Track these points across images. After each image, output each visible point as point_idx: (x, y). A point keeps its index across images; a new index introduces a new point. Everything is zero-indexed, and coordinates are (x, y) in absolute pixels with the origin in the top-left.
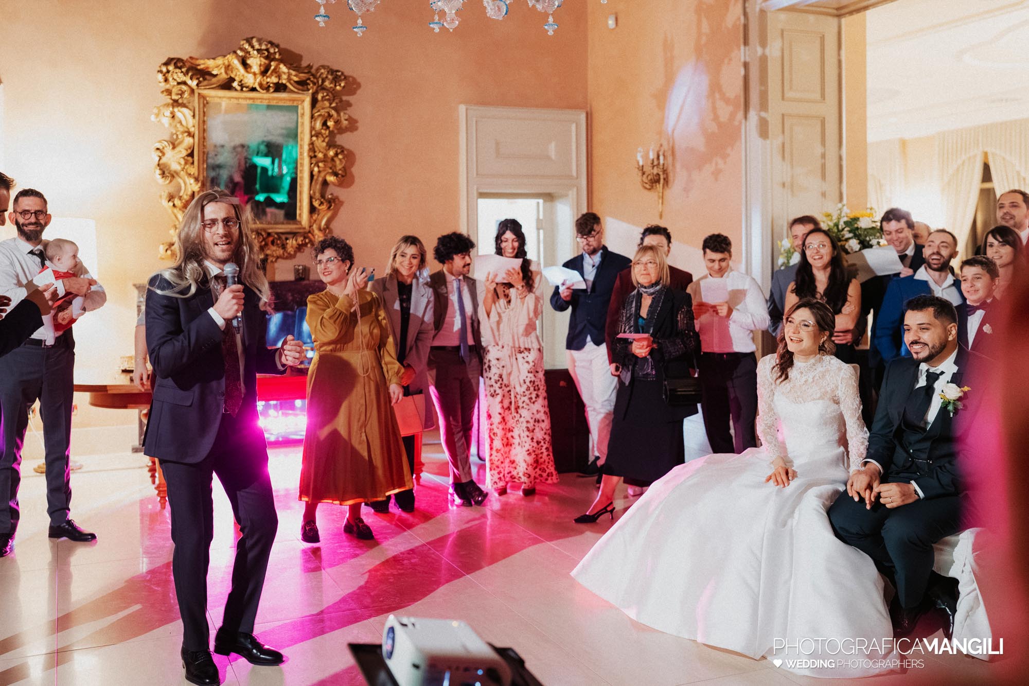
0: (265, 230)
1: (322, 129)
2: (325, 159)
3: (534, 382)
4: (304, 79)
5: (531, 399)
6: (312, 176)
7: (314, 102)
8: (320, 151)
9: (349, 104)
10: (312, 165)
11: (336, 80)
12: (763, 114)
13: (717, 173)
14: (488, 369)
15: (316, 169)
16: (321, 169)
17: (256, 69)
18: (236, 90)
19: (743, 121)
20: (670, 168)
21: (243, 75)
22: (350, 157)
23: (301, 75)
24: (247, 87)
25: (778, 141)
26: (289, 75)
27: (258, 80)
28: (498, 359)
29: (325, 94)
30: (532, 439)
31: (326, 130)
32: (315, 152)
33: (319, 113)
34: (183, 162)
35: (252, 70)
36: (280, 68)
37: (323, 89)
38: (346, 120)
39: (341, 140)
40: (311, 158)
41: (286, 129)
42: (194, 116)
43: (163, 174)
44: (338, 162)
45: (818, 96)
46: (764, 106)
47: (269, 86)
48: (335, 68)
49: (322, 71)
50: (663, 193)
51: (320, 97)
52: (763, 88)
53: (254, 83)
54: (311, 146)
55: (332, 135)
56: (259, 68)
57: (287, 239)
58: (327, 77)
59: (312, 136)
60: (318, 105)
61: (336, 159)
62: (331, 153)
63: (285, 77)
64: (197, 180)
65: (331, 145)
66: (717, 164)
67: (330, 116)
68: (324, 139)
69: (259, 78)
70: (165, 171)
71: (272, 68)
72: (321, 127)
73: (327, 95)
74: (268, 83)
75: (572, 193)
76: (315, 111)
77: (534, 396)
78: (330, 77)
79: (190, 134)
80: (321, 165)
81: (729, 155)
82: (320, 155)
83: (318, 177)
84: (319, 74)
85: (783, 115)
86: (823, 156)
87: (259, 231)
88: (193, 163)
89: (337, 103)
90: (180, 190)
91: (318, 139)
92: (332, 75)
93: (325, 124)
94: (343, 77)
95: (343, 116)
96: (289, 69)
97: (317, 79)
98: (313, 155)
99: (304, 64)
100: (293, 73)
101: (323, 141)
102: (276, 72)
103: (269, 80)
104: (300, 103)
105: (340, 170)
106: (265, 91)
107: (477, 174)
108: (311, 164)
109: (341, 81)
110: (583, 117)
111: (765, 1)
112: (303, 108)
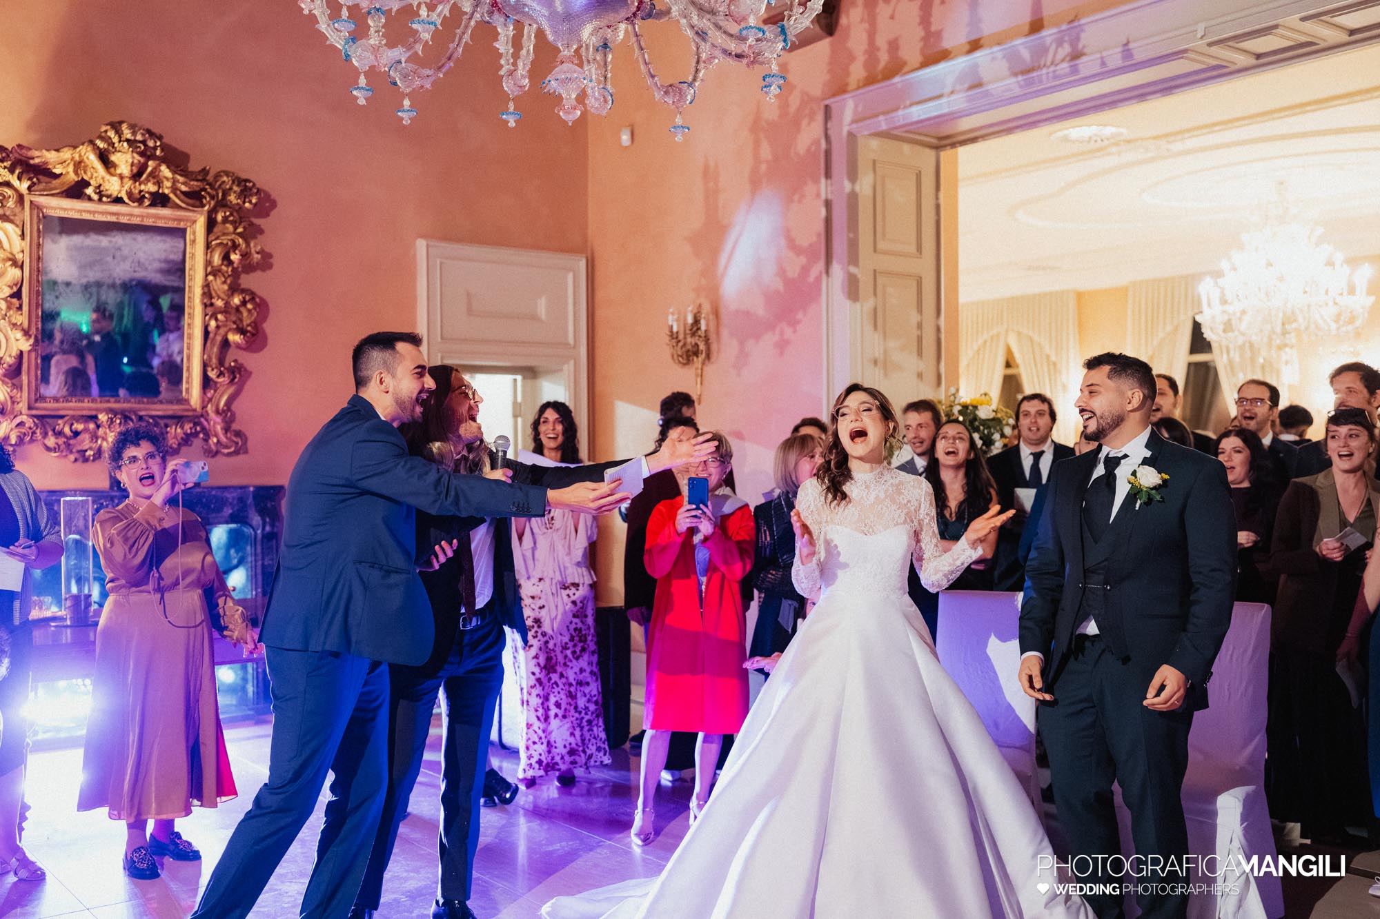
0: (135, 412)
1: (222, 264)
2: (226, 310)
3: (580, 629)
4: (198, 189)
6: (206, 333)
7: (211, 224)
8: (219, 297)
9: (261, 231)
10: (207, 318)
11: (245, 193)
12: (853, 269)
13: (782, 345)
15: (213, 324)
16: (220, 324)
17: (124, 168)
18: (90, 199)
19: (824, 276)
20: (712, 336)
21: (103, 178)
22: (262, 307)
23: (192, 183)
24: (108, 196)
25: (869, 304)
26: (175, 182)
27: (126, 187)
29: (228, 214)
30: (576, 707)
31: (227, 266)
32: (211, 297)
33: (218, 241)
34: (4, 305)
35: (118, 171)
36: (160, 171)
37: (222, 204)
38: (258, 253)
39: (246, 281)
40: (206, 306)
41: (167, 261)
42: (22, 236)
44: (245, 314)
45: (912, 248)
46: (853, 258)
47: (144, 197)
48: (243, 176)
49: (225, 179)
50: (702, 369)
51: (219, 217)
52: (851, 235)
53: (120, 192)
54: (206, 290)
55: (236, 274)
56: (129, 168)
57: (166, 426)
58: (231, 189)
59: (207, 275)
60: (218, 229)
61: (242, 309)
62: (236, 300)
63: (168, 184)
64: (26, 333)
65: (234, 289)
66: (782, 333)
67: (235, 247)
68: (226, 279)
69: (128, 184)
71: (149, 169)
72: (220, 262)
73: (231, 214)
74: (141, 191)
75: (569, 368)
76: (212, 237)
78: (235, 188)
79: (16, 264)
80: (220, 317)
81: (798, 322)
82: (220, 303)
83: (216, 334)
84: (218, 184)
85: (875, 271)
86: (920, 326)
87: (127, 414)
88: (20, 307)
89: (244, 228)
91: (215, 279)
92: (238, 185)
93: (226, 257)
94: (255, 191)
95: (255, 246)
96: (174, 172)
97: (216, 190)
98: (208, 303)
99: (194, 166)
100: (181, 179)
101: (224, 282)
102: (154, 175)
103: (143, 187)
104: (189, 224)
105: (248, 325)
106: (136, 204)
107: (442, 338)
108: (206, 315)
109: (252, 195)
110: (582, 264)
111: (854, 121)
112: (194, 233)
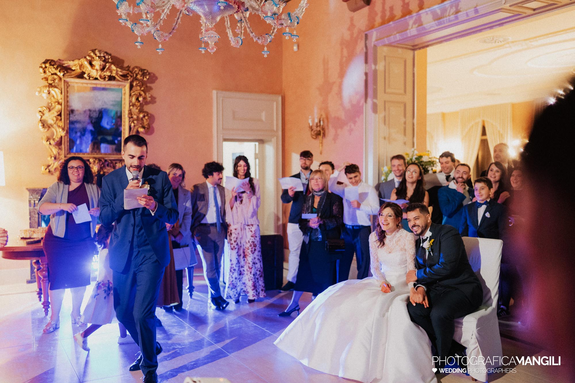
1: (136, 102)
2: (138, 119)
4: (126, 74)
5: (252, 251)
6: (130, 128)
7: (131, 87)
8: (135, 115)
9: (151, 88)
10: (130, 122)
11: (144, 75)
12: (375, 101)
13: (351, 131)
14: (230, 235)
15: (132, 125)
16: (135, 125)
17: (97, 67)
18: (86, 79)
19: (364, 104)
20: (326, 128)
21: (90, 71)
22: (151, 118)
23: (124, 71)
24: (92, 77)
25: (382, 115)
26: (117, 71)
27: (99, 74)
29: (138, 83)
30: (251, 272)
31: (138, 102)
32: (132, 115)
33: (134, 93)
34: (55, 119)
35: (96, 68)
36: (111, 67)
37: (136, 79)
38: (150, 97)
39: (146, 108)
40: (130, 118)
41: (115, 101)
42: (61, 93)
43: (43, 126)
44: (145, 121)
45: (402, 91)
46: (375, 96)
47: (105, 77)
48: (143, 68)
49: (136, 69)
50: (322, 140)
51: (134, 84)
52: (375, 87)
53: (97, 75)
54: (130, 112)
55: (142, 105)
56: (99, 66)
58: (138, 73)
59: (130, 106)
60: (134, 89)
61: (144, 119)
62: (141, 116)
63: (114, 72)
64: (63, 129)
65: (141, 111)
66: (350, 126)
67: (140, 95)
68: (138, 107)
69: (99, 72)
70: (44, 124)
71: (107, 67)
72: (135, 101)
73: (139, 83)
74: (104, 75)
75: (274, 140)
76: (132, 92)
77: (253, 250)
78: (140, 73)
79: (59, 103)
80: (135, 122)
81: (356, 122)
82: (135, 117)
83: (134, 128)
84: (134, 71)
85: (385, 102)
86: (405, 123)
88: (61, 120)
89: (144, 88)
90: (53, 135)
91: (133, 108)
92: (141, 72)
93: (137, 99)
94: (148, 74)
95: (148, 95)
96: (117, 67)
97: (133, 74)
98: (131, 117)
99: (126, 65)
100: (119, 70)
101: (137, 109)
102: (109, 69)
103: (105, 74)
104: (123, 87)
105: (146, 125)
106: (103, 80)
107: (223, 128)
108: (130, 121)
109: (147, 75)
110: (280, 99)
111: (376, 40)
112: (125, 90)
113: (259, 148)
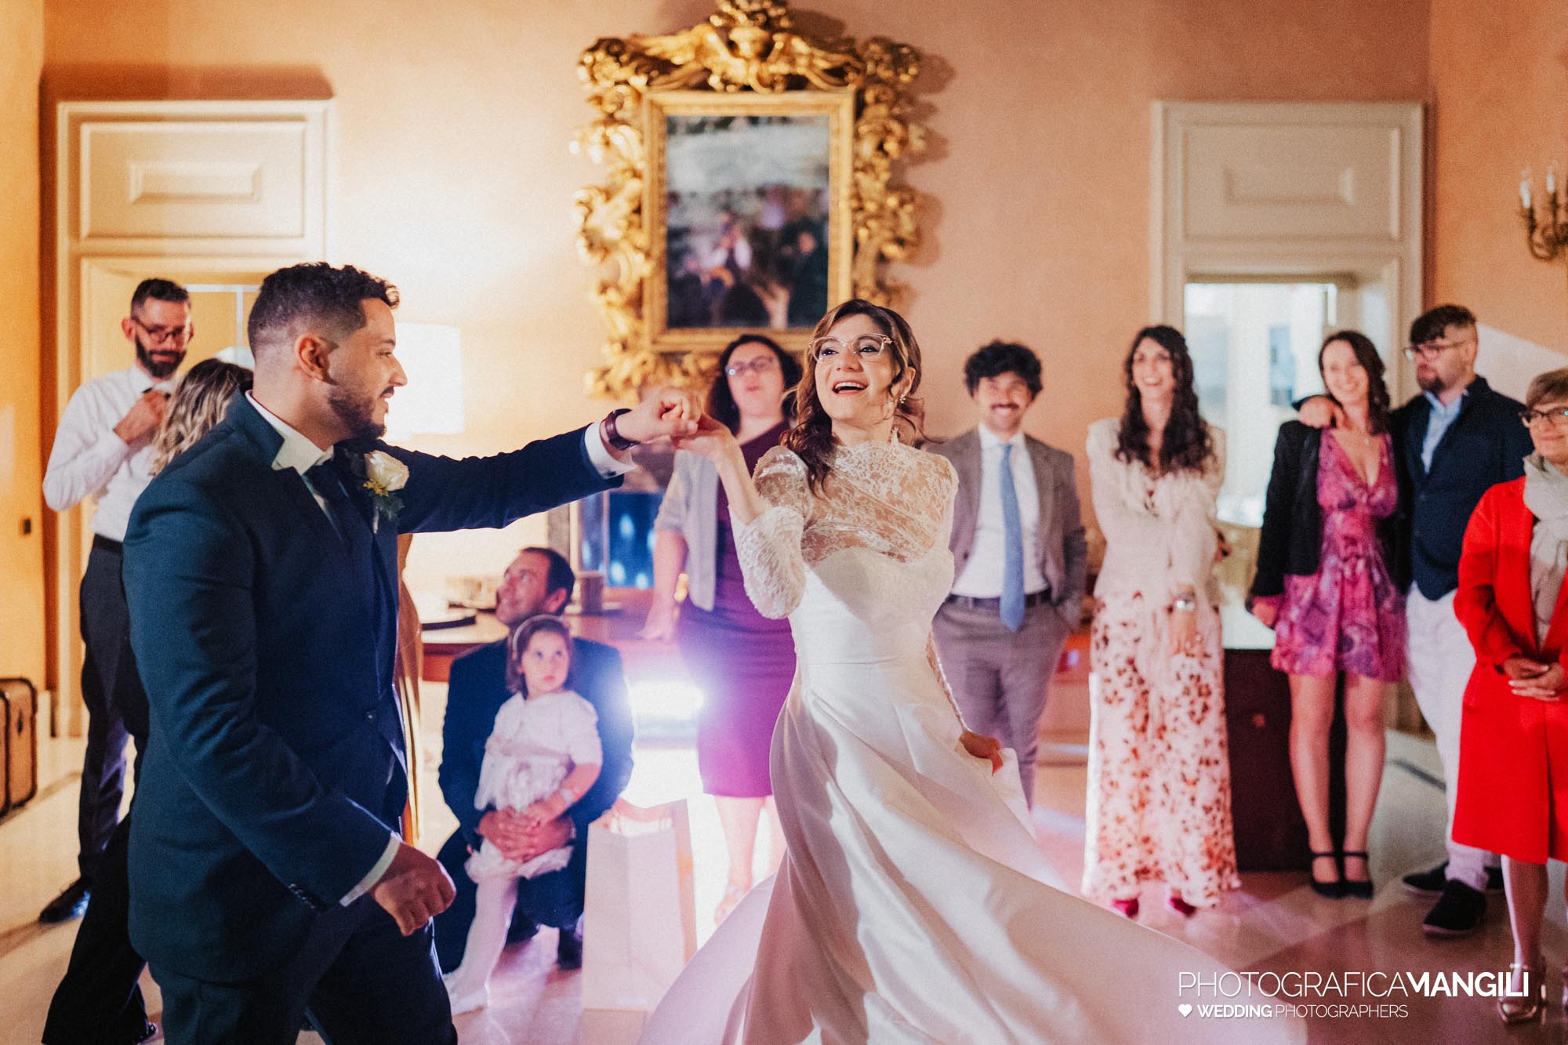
1: (874, 157)
2: (881, 214)
3: (1199, 678)
4: (840, 64)
5: (1193, 713)
6: (856, 245)
7: (859, 107)
8: (871, 199)
9: (931, 109)
10: (857, 226)
11: (899, 62)
14: (1102, 645)
15: (863, 233)
16: (872, 232)
17: (747, 49)
18: (715, 90)
21: (727, 63)
22: (926, 206)
23: (835, 57)
24: (735, 85)
26: (812, 58)
27: (754, 71)
28: (1125, 625)
29: (880, 92)
30: (1193, 799)
31: (882, 158)
32: (861, 200)
33: (868, 128)
34: (624, 223)
35: (742, 53)
36: (792, 46)
37: (873, 80)
38: (922, 139)
39: (914, 177)
40: (854, 211)
41: (806, 158)
42: (642, 141)
43: (591, 246)
44: (904, 218)
47: (775, 81)
48: (898, 40)
49: (874, 47)
51: (869, 96)
53: (748, 77)
54: (854, 191)
55: (896, 167)
56: (752, 46)
58: (881, 59)
59: (856, 170)
60: (870, 113)
61: (900, 213)
62: (893, 202)
63: (804, 62)
64: (648, 255)
65: (891, 187)
67: (890, 133)
68: (880, 176)
69: (755, 66)
70: (596, 244)
71: (778, 45)
72: (872, 154)
73: (884, 93)
74: (771, 75)
75: (1390, 272)
76: (861, 123)
77: (1198, 708)
78: (888, 58)
79: (636, 175)
80: (873, 224)
82: (872, 207)
83: (867, 246)
84: (867, 54)
88: (640, 226)
89: (902, 107)
90: (618, 276)
91: (866, 177)
92: (892, 53)
93: (880, 147)
94: (915, 58)
95: (915, 132)
96: (812, 46)
97: (864, 63)
98: (858, 207)
99: (844, 35)
100: (821, 54)
101: (879, 179)
102: (786, 52)
103: (773, 69)
104: (831, 109)
105: (908, 233)
106: (767, 91)
107: (1186, 236)
108: (855, 223)
109: (910, 64)
110: (1416, 115)
112: (838, 119)
113: (1339, 302)
